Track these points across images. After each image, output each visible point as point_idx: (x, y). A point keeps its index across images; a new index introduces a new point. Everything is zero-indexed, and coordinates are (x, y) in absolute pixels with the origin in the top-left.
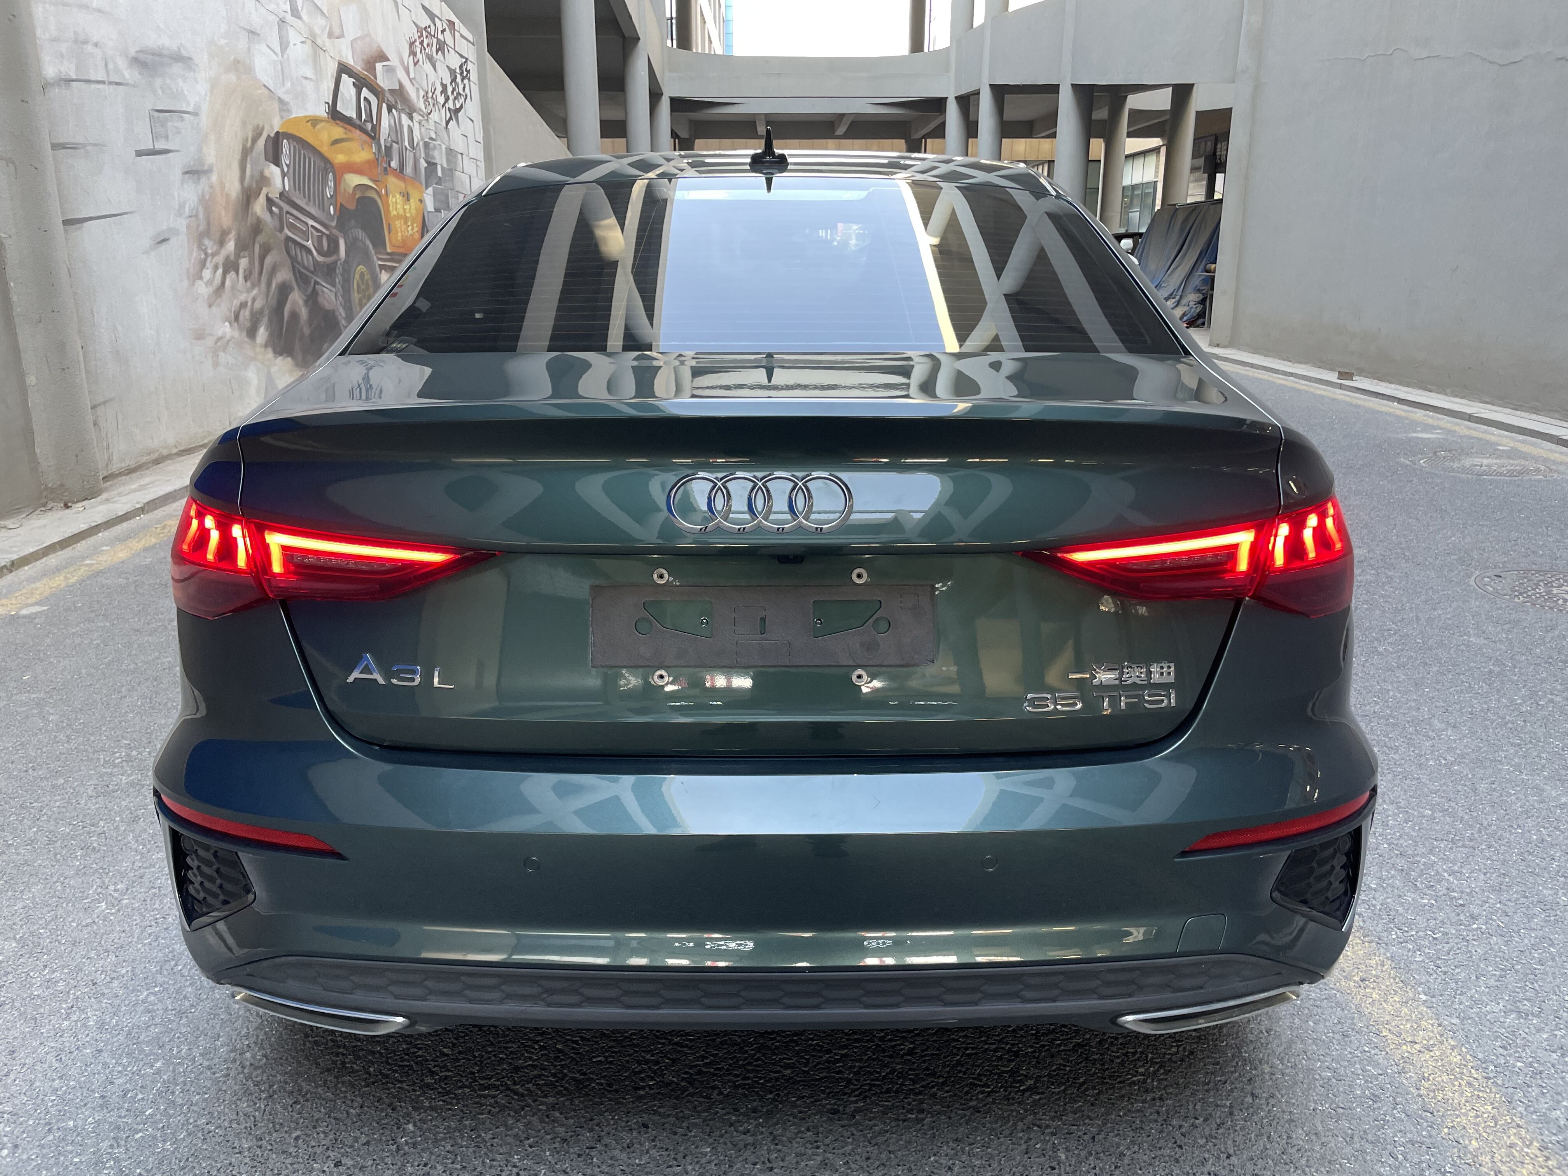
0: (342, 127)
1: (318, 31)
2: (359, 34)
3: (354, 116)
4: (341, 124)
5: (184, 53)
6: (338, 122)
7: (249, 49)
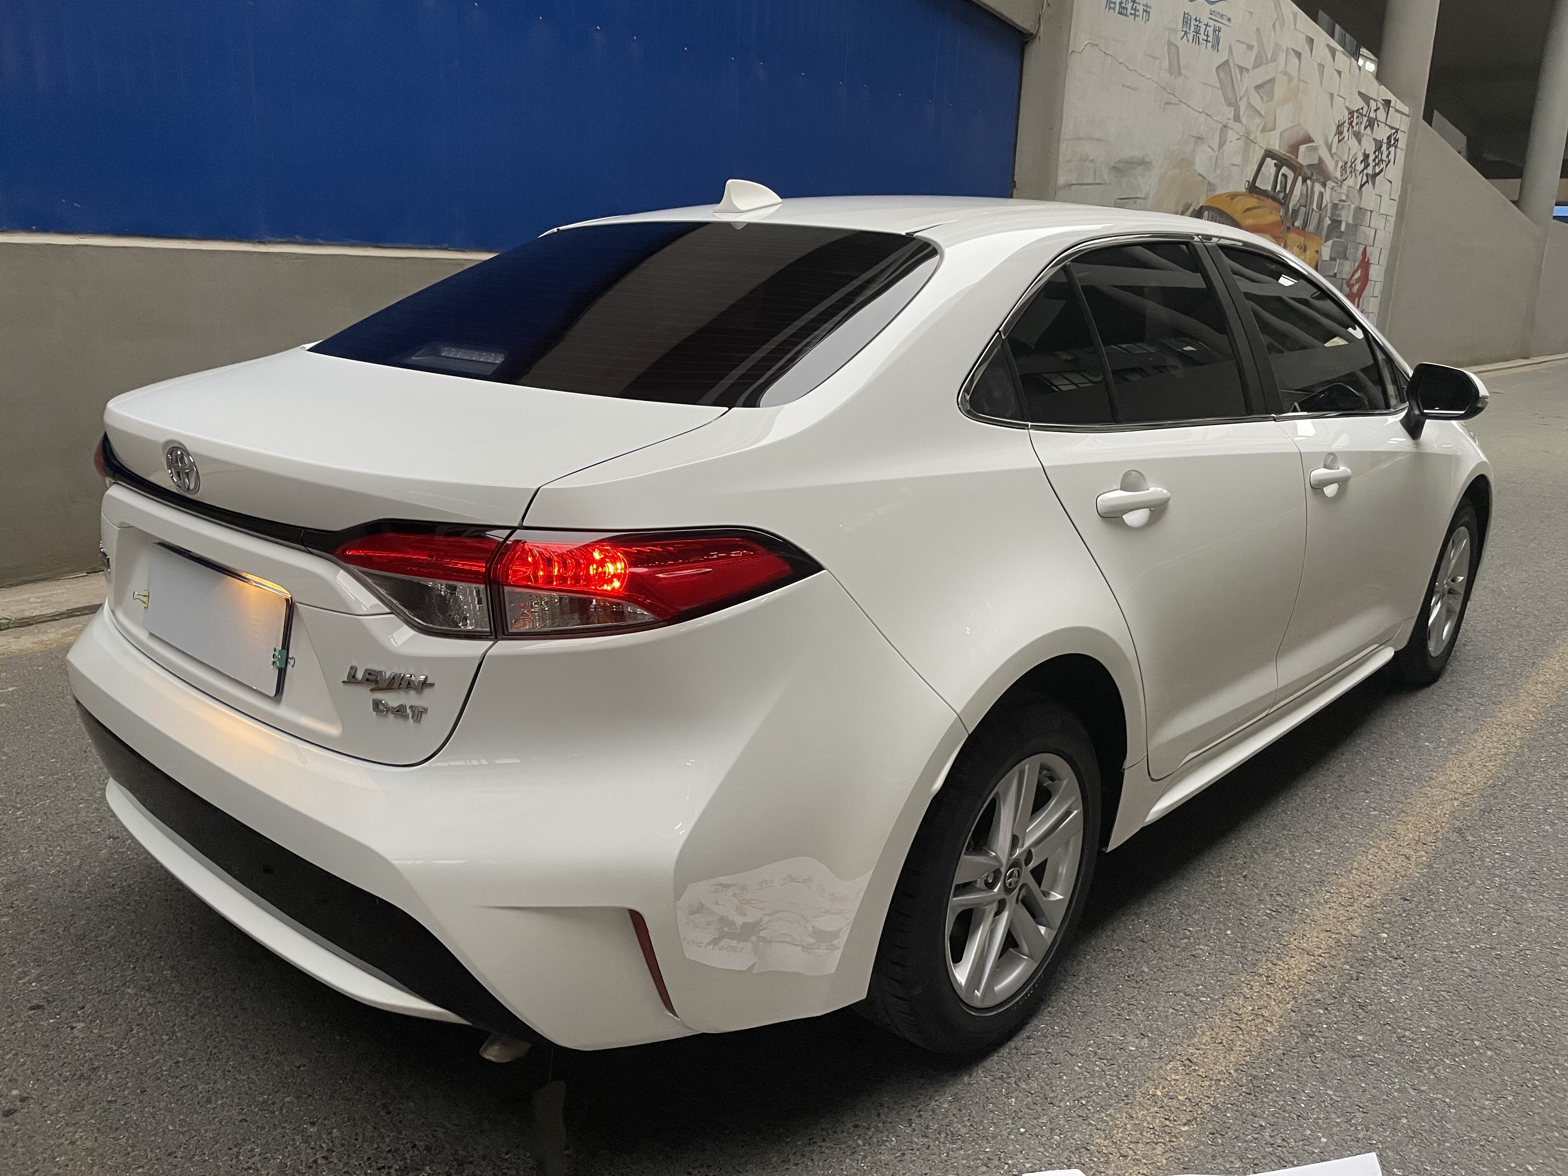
0: (1256, 198)
1: (1253, 128)
2: (1290, 124)
5: (1147, 160)
6: (1254, 195)
7: (1194, 149)
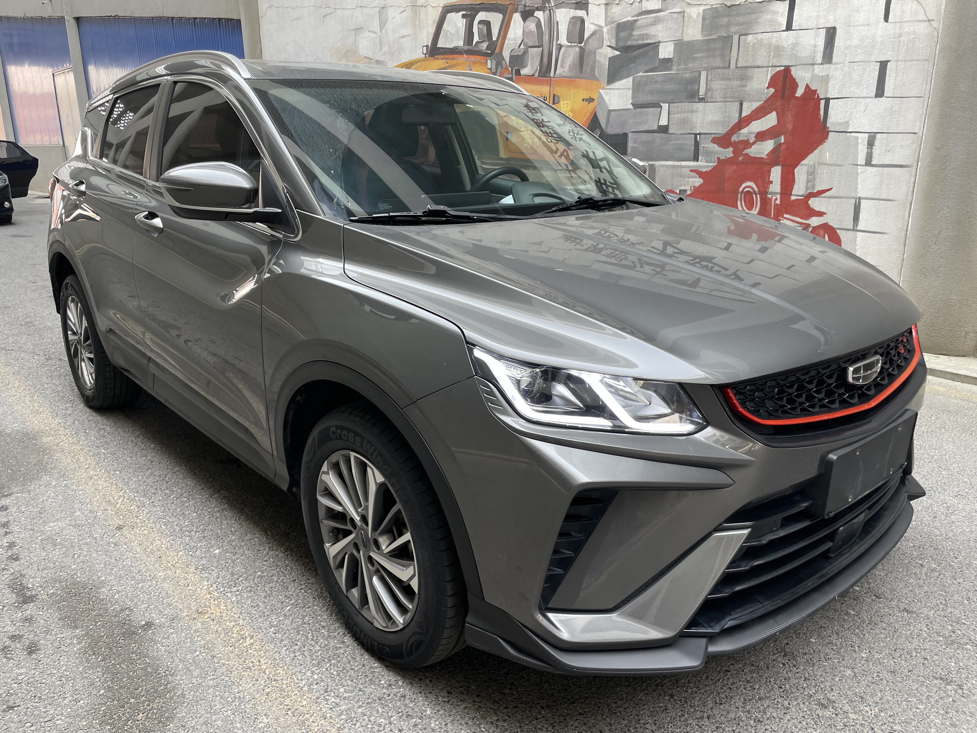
0: (442, 59)
3: (461, 43)
4: (440, 57)
6: (436, 57)
7: (355, 40)
